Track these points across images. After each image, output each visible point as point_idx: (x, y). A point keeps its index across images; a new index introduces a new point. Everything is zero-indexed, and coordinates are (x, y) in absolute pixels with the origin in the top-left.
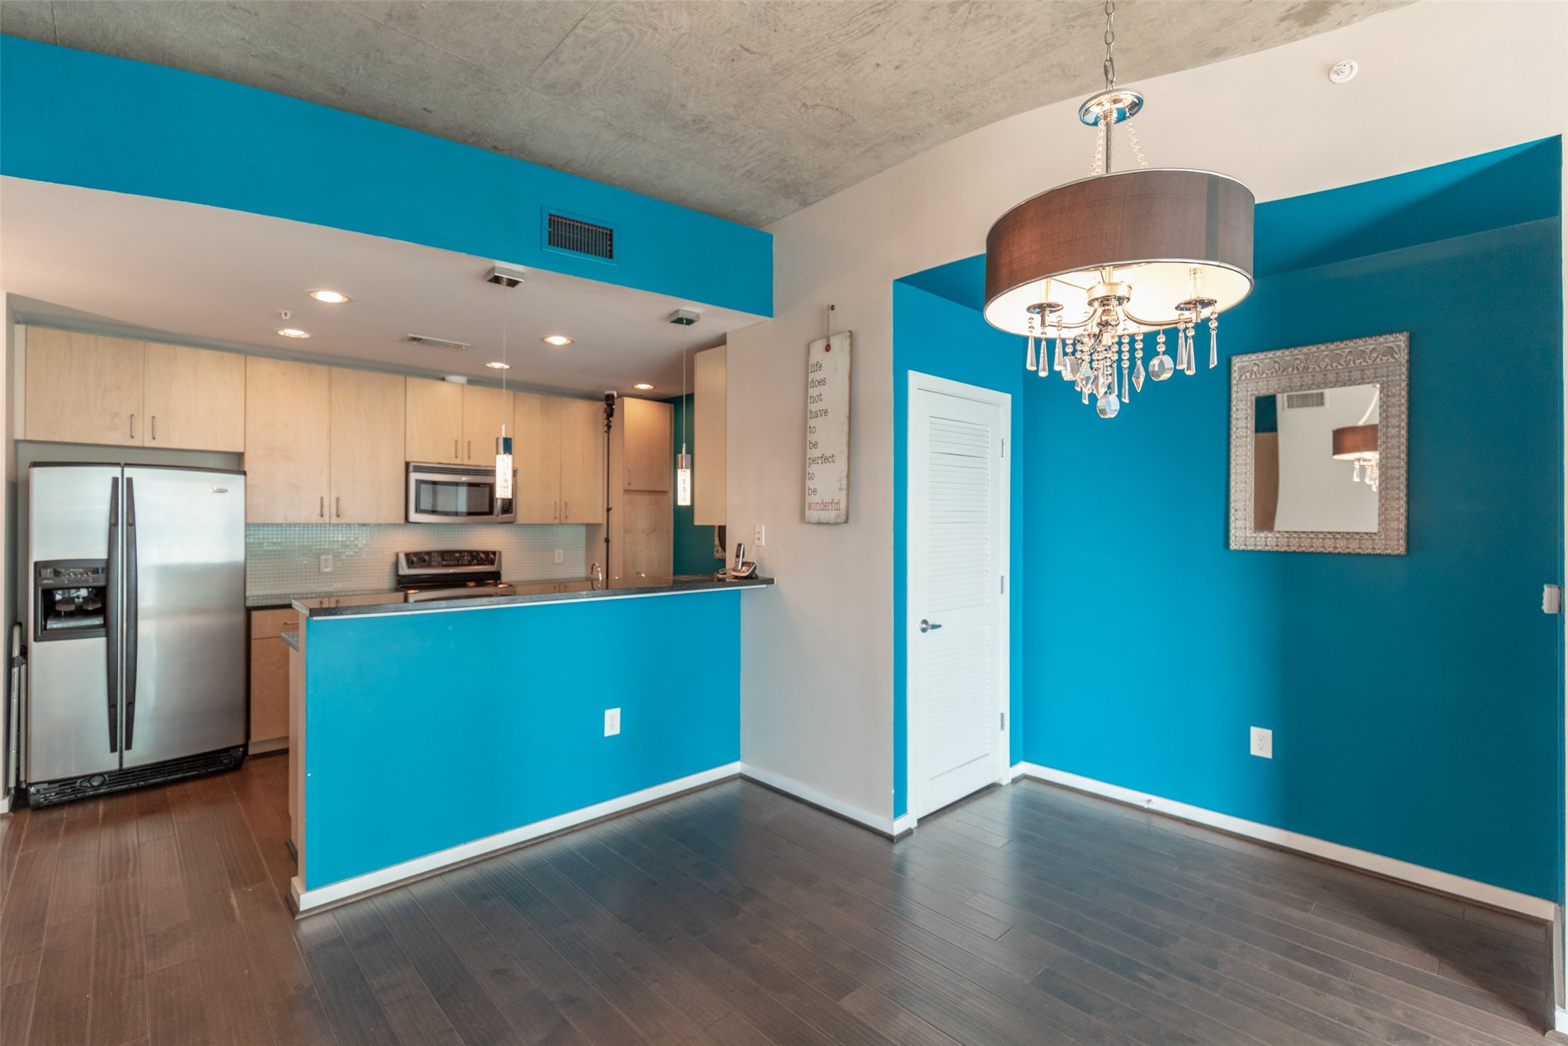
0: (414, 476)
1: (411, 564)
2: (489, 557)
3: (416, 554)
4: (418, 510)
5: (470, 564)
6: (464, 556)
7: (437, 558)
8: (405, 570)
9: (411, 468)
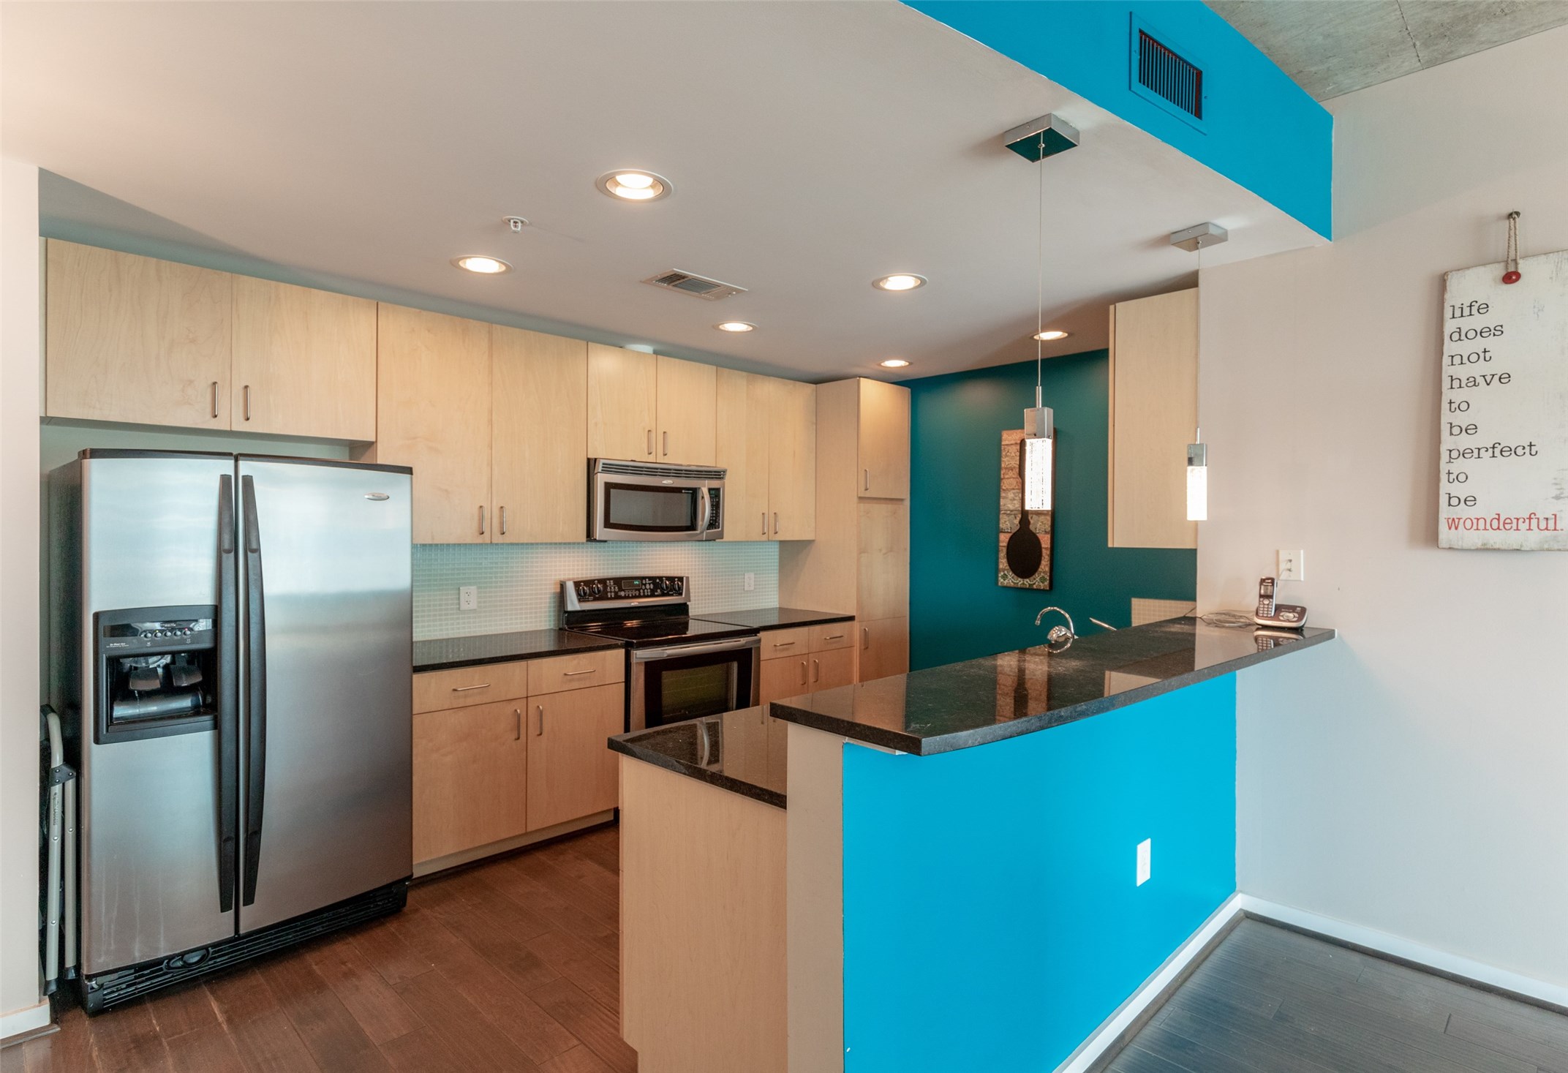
0: (601, 479)
1: (582, 597)
2: (673, 585)
3: (589, 583)
4: (608, 524)
5: (653, 595)
6: (645, 585)
7: (612, 588)
8: (573, 604)
9: (599, 467)
